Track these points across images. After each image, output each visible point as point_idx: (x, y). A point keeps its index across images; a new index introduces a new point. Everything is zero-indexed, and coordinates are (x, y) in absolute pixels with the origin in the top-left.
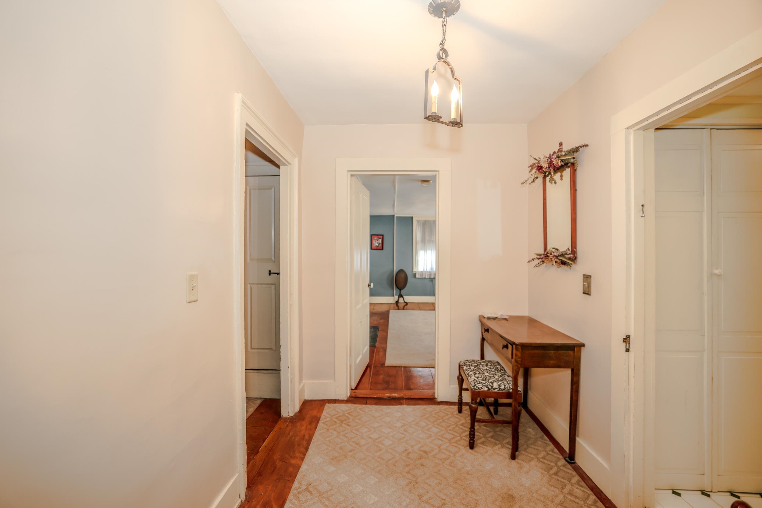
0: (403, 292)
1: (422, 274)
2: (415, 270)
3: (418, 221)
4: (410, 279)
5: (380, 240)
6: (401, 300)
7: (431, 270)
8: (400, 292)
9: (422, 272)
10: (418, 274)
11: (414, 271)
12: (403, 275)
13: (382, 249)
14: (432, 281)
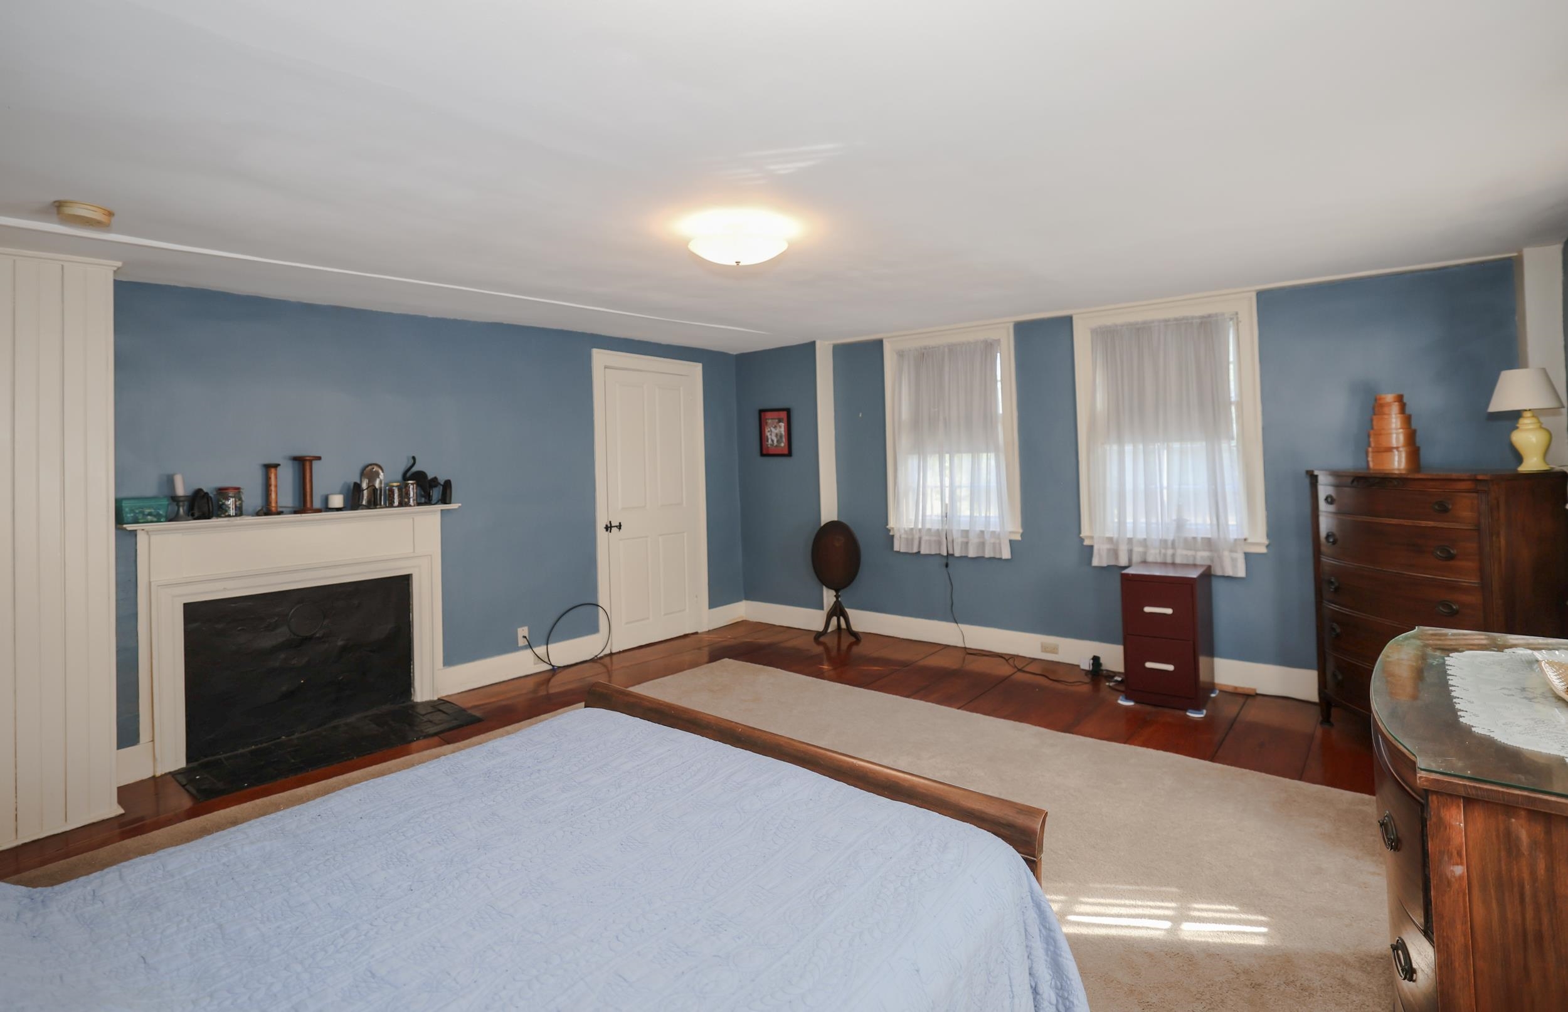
0: (845, 597)
2: (892, 523)
3: (901, 354)
4: (870, 557)
5: (780, 427)
7: (939, 527)
8: (838, 597)
9: (911, 530)
10: (901, 537)
11: (888, 527)
12: (839, 542)
13: (789, 454)
14: (947, 566)
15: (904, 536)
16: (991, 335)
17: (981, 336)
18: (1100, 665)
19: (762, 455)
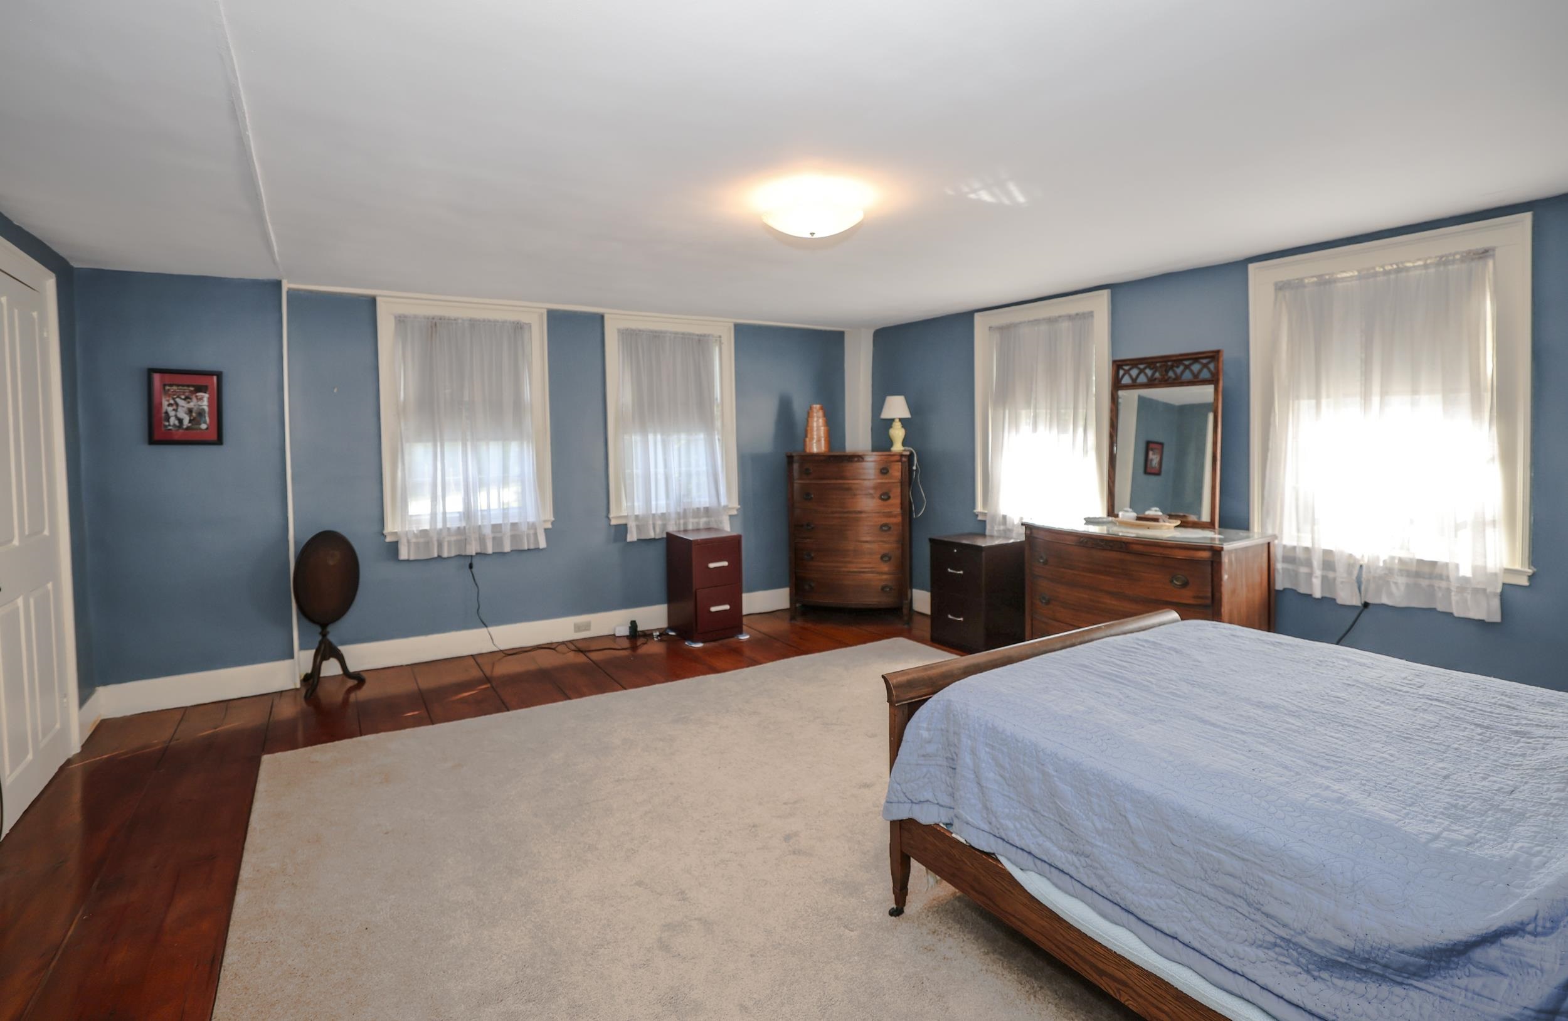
0: (334, 633)
1: (427, 544)
2: (392, 527)
3: (401, 321)
4: (371, 572)
5: (201, 399)
6: (330, 668)
7: (463, 524)
8: (324, 634)
9: (424, 533)
10: (408, 542)
11: (385, 532)
12: (333, 559)
13: (219, 441)
14: (471, 566)
15: (413, 540)
16: (524, 319)
17: (511, 317)
18: (636, 626)
19: (153, 441)
